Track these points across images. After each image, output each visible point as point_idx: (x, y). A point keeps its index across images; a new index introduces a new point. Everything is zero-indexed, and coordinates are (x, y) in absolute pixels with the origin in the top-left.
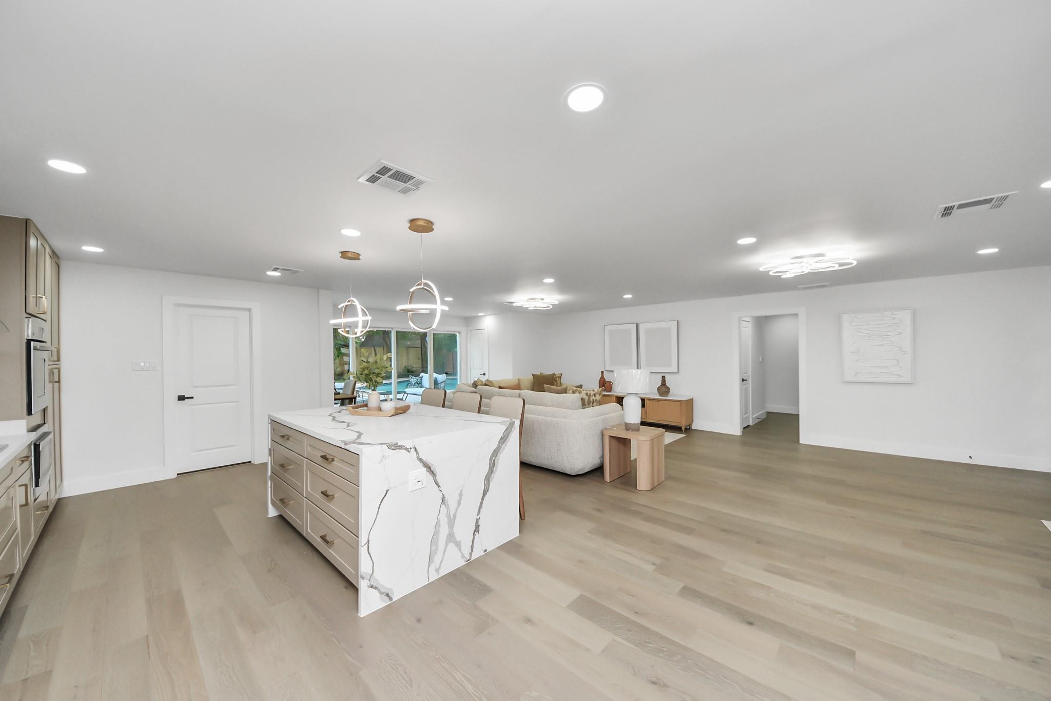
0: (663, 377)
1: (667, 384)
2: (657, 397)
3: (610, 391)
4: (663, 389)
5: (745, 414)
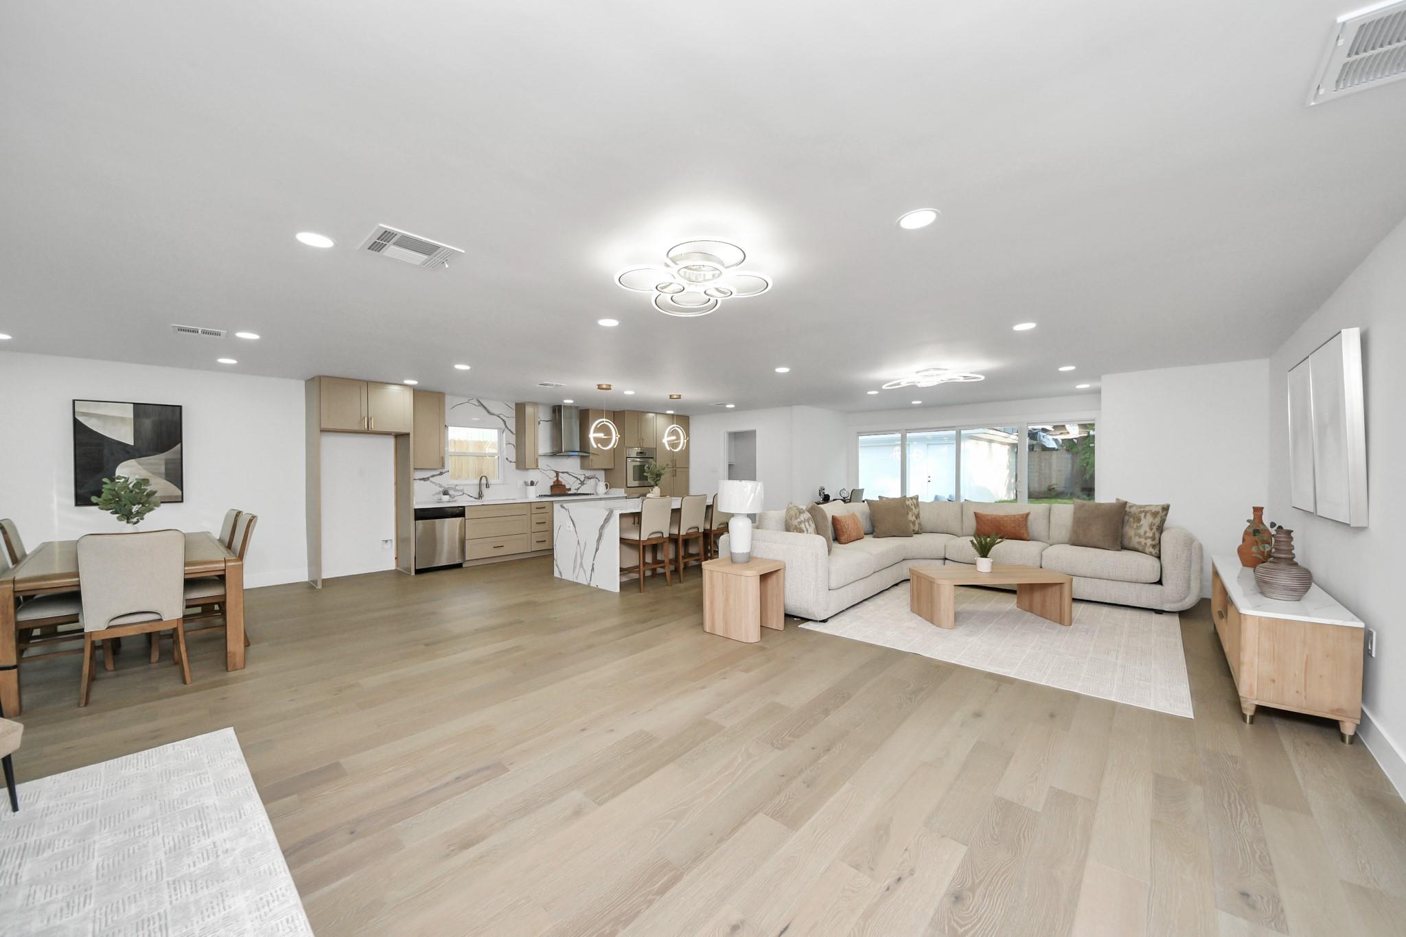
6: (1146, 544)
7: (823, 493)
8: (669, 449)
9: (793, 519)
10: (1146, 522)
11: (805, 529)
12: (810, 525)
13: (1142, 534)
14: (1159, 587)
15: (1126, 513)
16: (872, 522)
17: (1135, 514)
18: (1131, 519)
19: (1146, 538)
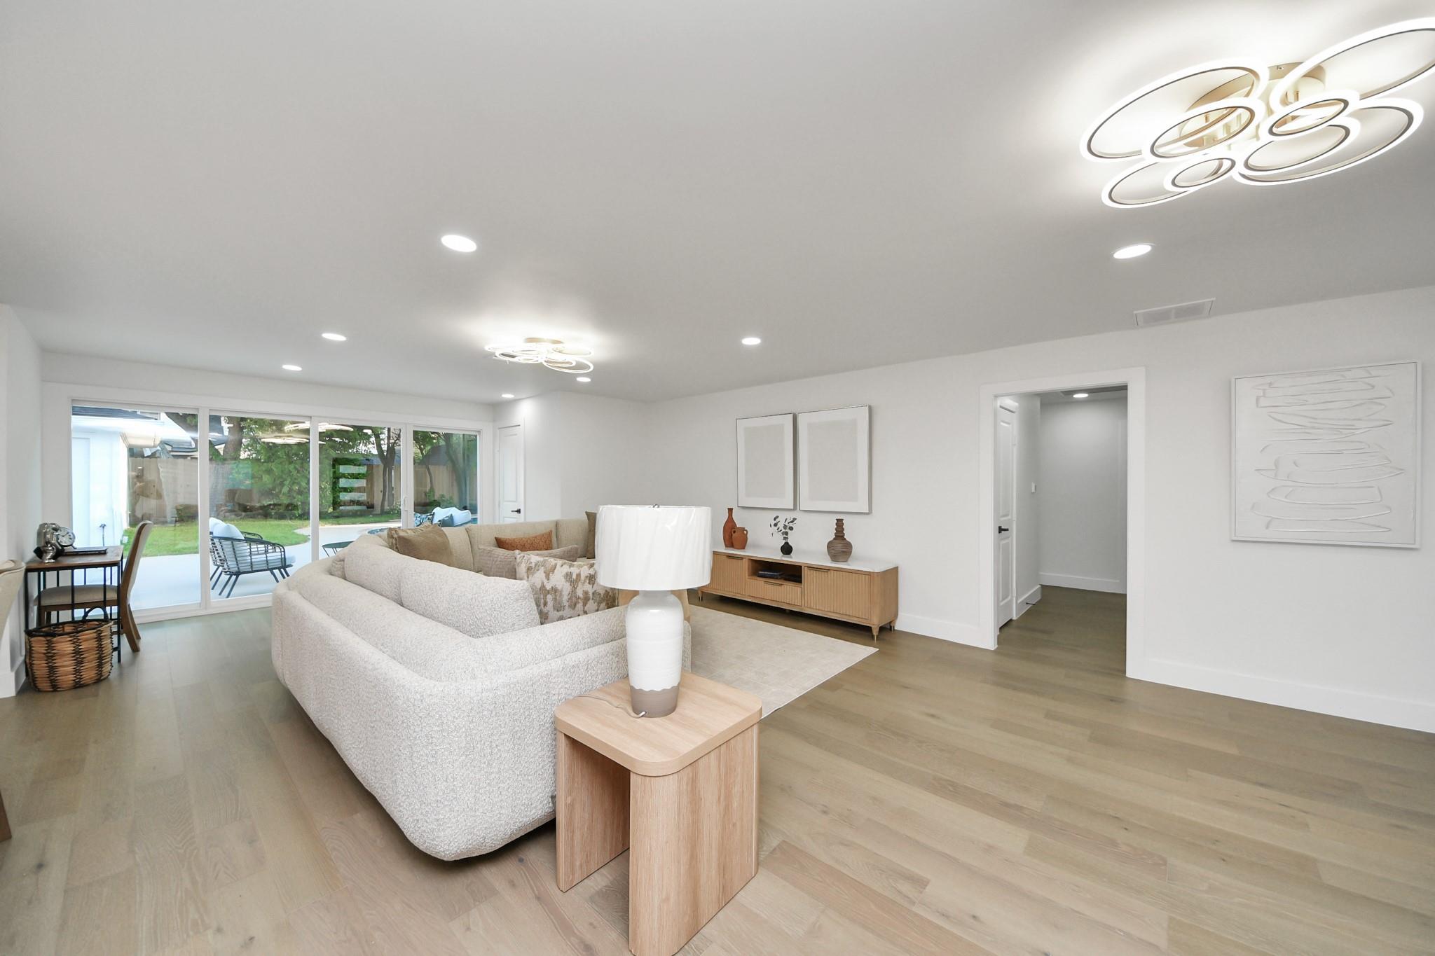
0: (840, 523)
1: (845, 537)
2: (827, 562)
3: (743, 547)
4: (839, 546)
5: (1003, 599)
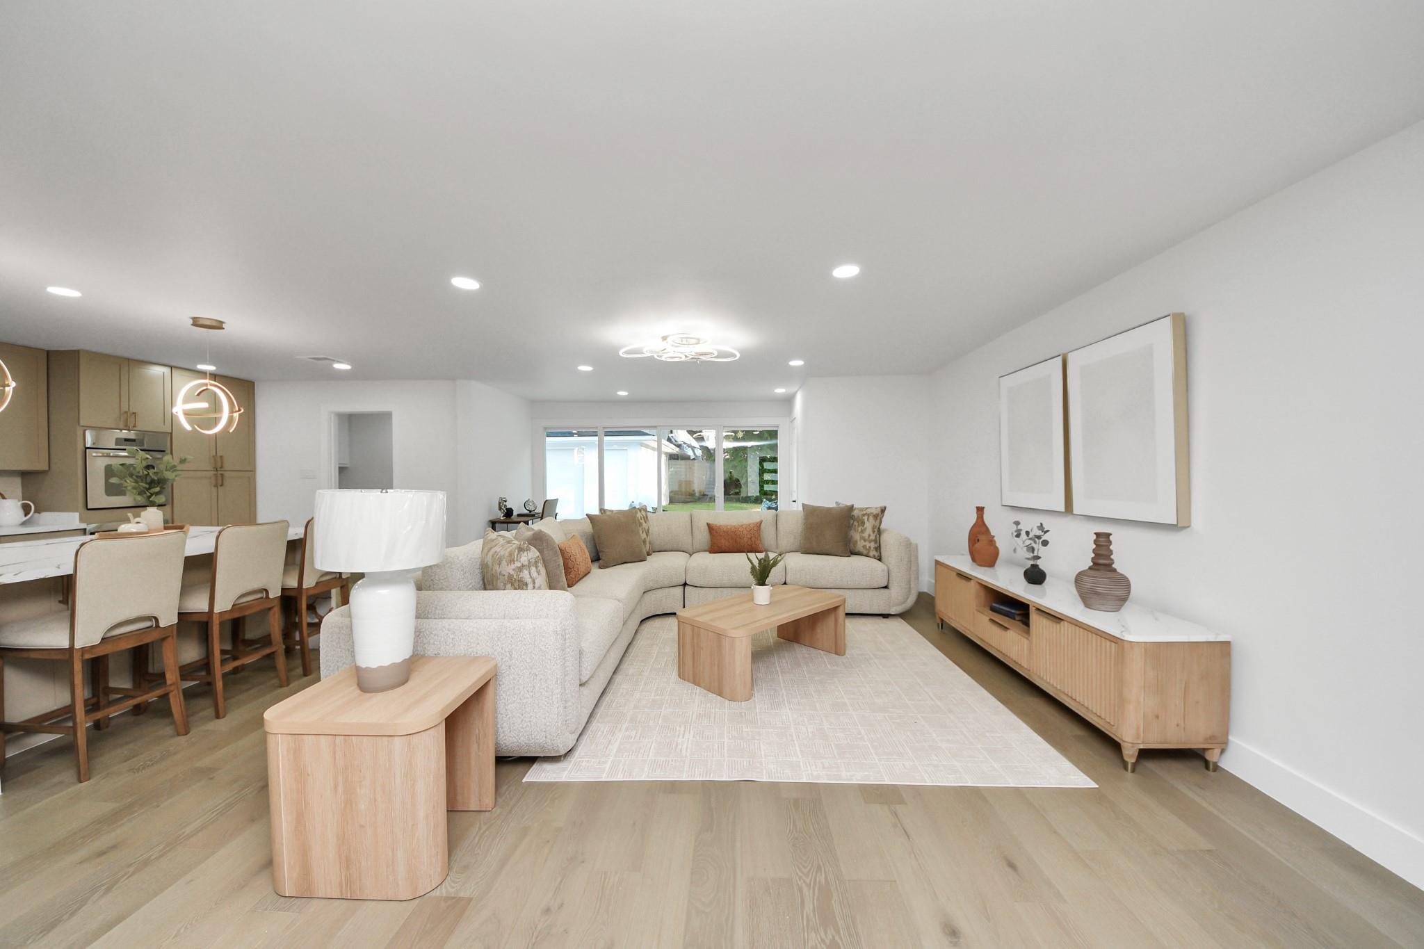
0: (1102, 543)
6: (870, 547)
7: (505, 506)
8: (188, 428)
9: (504, 563)
10: (869, 525)
11: (529, 581)
12: (538, 572)
13: (867, 538)
14: (886, 590)
15: (853, 517)
16: (595, 547)
17: (858, 517)
18: (856, 523)
19: (870, 542)
